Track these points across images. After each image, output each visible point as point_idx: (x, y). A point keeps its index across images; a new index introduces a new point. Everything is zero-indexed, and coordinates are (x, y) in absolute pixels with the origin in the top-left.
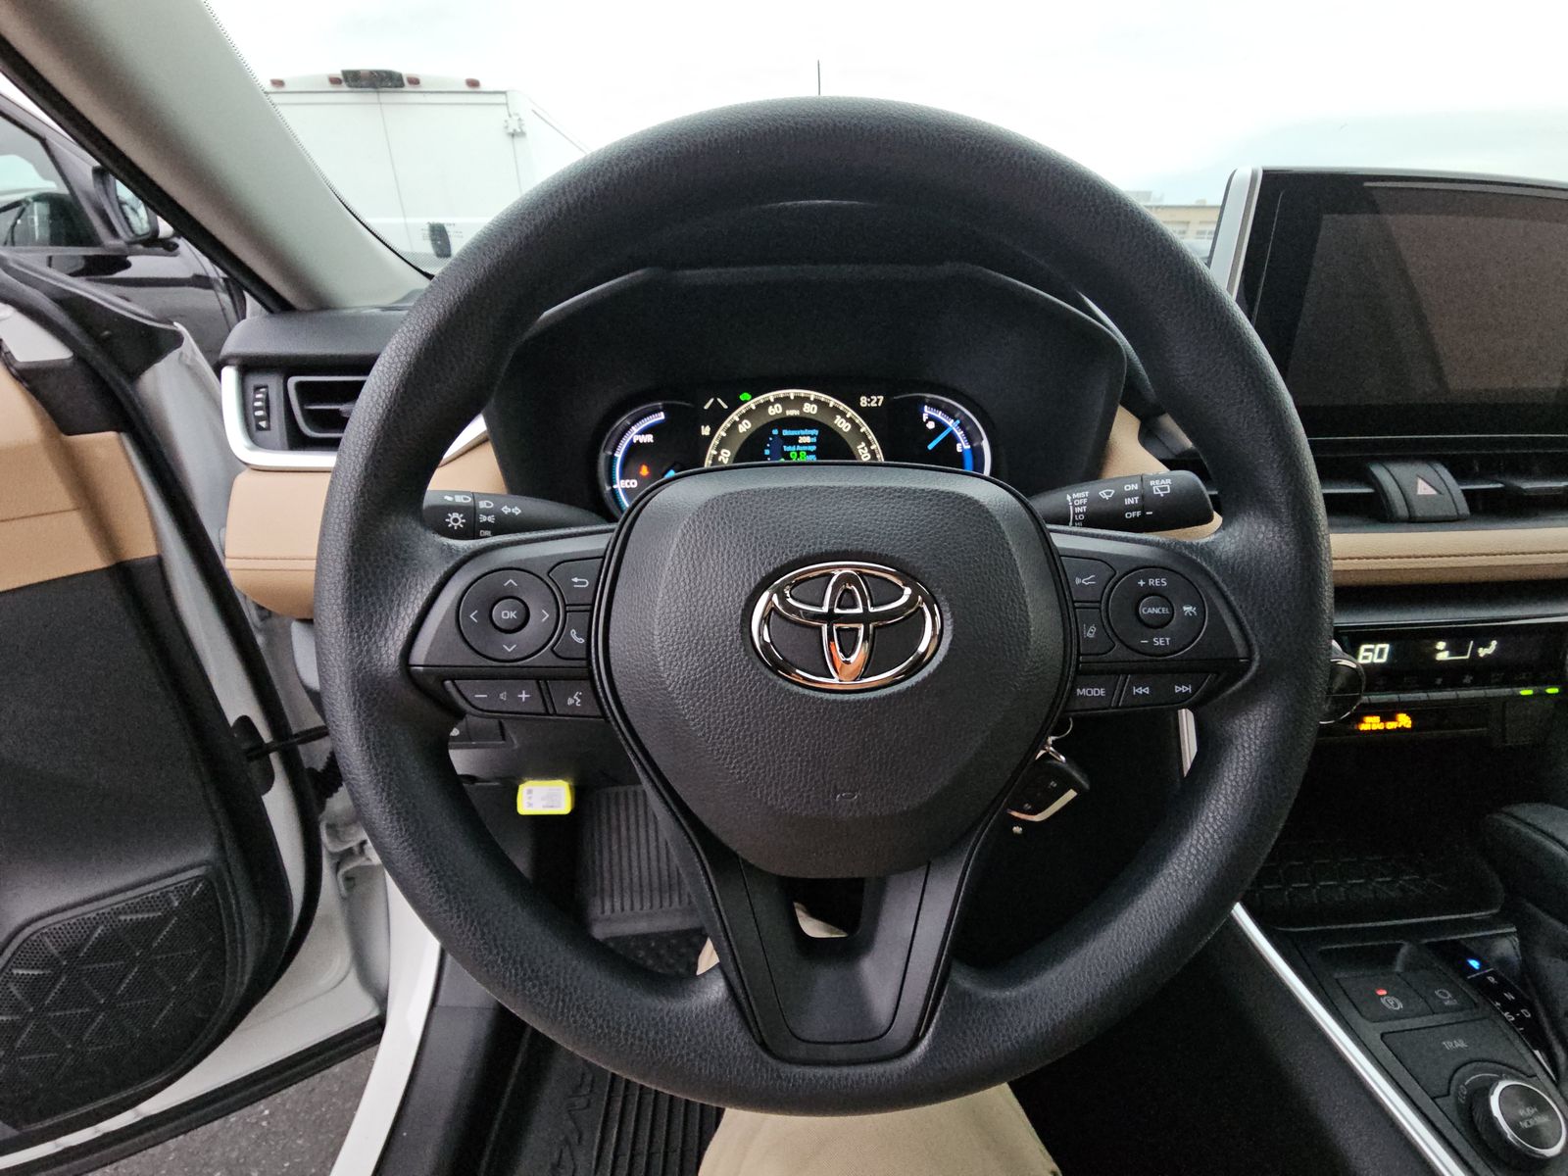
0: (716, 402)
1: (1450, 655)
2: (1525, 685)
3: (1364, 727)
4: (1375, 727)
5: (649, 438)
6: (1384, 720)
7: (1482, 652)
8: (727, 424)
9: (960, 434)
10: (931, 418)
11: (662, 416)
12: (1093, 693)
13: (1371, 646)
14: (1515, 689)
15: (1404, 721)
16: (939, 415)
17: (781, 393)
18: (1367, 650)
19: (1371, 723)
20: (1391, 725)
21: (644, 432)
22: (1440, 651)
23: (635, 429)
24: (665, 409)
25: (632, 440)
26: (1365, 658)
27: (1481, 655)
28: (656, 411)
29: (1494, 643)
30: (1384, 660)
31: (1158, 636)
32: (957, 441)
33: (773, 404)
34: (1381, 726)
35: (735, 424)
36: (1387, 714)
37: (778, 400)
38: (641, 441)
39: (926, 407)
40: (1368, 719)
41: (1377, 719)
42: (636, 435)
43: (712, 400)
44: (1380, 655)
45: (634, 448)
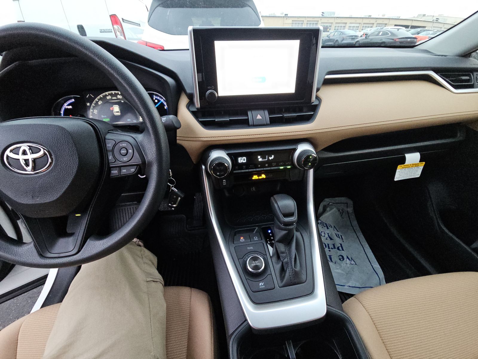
0: (90, 95)
1: (262, 159)
2: (281, 166)
3: (253, 178)
4: (256, 178)
5: (70, 107)
6: (258, 176)
7: (270, 158)
8: (94, 102)
9: (165, 103)
10: (156, 99)
11: (73, 100)
12: (115, 172)
13: (241, 158)
14: (279, 167)
15: (263, 176)
16: (158, 98)
17: (110, 92)
18: (240, 159)
19: (255, 177)
20: (260, 177)
21: (69, 105)
22: (259, 159)
23: (66, 104)
24: (74, 98)
25: (65, 107)
26: (240, 161)
27: (270, 159)
28: (71, 98)
29: (273, 156)
30: (245, 161)
31: (125, 158)
32: (164, 105)
33: (108, 96)
34: (258, 178)
35: (97, 102)
36: (259, 175)
37: (109, 94)
38: (68, 108)
39: (154, 96)
40: (254, 176)
41: (256, 176)
42: (66, 106)
43: (88, 95)
44: (244, 160)
45: (66, 110)
